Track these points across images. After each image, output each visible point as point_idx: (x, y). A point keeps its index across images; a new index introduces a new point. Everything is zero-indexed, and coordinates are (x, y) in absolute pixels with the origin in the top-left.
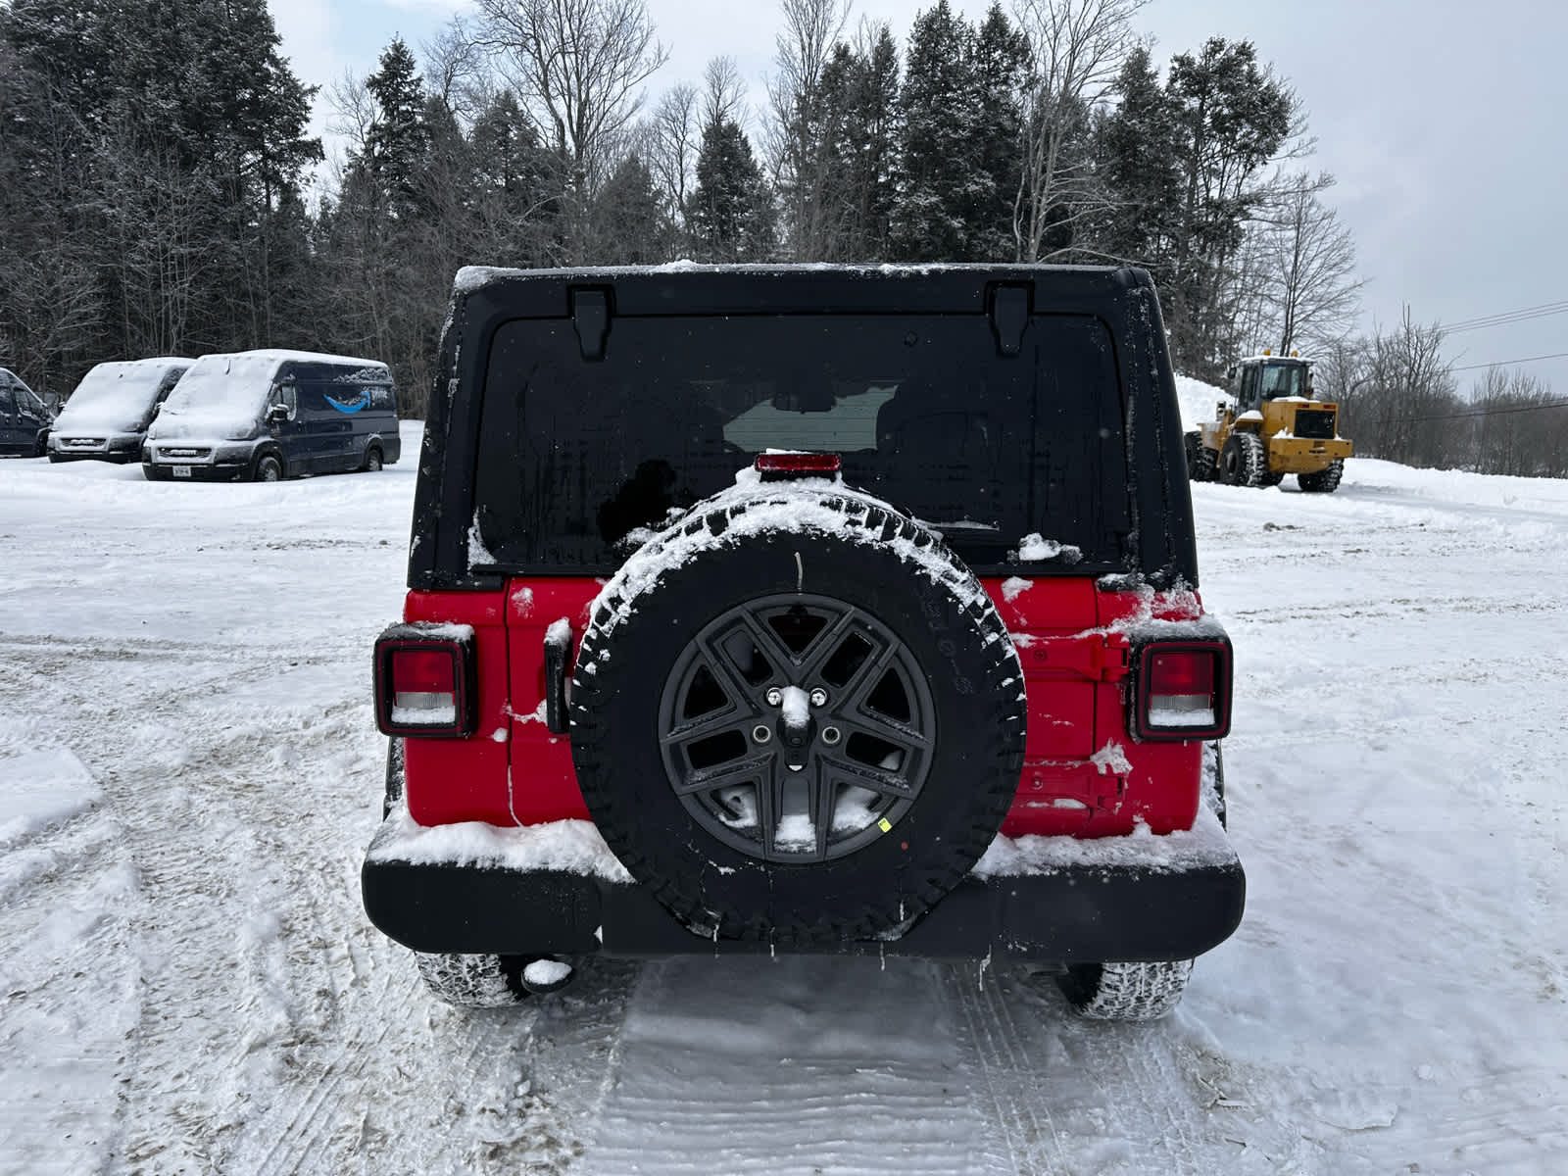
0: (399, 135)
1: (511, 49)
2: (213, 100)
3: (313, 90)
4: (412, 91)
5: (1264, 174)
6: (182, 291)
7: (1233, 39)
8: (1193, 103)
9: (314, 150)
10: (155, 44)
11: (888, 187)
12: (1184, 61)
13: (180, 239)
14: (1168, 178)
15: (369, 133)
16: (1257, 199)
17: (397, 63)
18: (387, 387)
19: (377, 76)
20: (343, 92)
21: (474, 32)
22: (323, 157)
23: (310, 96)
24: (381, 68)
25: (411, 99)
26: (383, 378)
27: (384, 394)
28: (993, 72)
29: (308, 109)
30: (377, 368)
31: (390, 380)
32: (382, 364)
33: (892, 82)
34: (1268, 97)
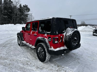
5: (29, 13)
7: (26, 5)
8: (24, 8)
11: (2, 10)
12: (24, 5)
14: (23, 12)
16: (28, 14)
28: (10, 3)
33: (2, 2)
34: (29, 8)
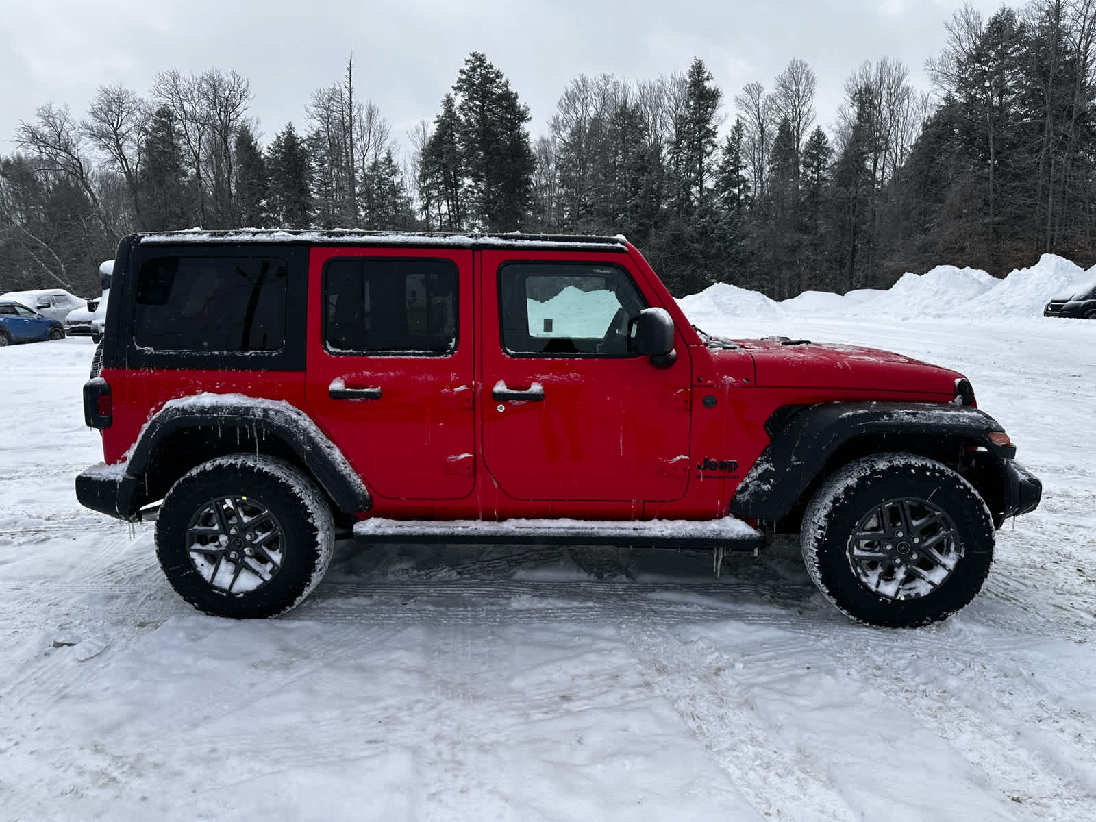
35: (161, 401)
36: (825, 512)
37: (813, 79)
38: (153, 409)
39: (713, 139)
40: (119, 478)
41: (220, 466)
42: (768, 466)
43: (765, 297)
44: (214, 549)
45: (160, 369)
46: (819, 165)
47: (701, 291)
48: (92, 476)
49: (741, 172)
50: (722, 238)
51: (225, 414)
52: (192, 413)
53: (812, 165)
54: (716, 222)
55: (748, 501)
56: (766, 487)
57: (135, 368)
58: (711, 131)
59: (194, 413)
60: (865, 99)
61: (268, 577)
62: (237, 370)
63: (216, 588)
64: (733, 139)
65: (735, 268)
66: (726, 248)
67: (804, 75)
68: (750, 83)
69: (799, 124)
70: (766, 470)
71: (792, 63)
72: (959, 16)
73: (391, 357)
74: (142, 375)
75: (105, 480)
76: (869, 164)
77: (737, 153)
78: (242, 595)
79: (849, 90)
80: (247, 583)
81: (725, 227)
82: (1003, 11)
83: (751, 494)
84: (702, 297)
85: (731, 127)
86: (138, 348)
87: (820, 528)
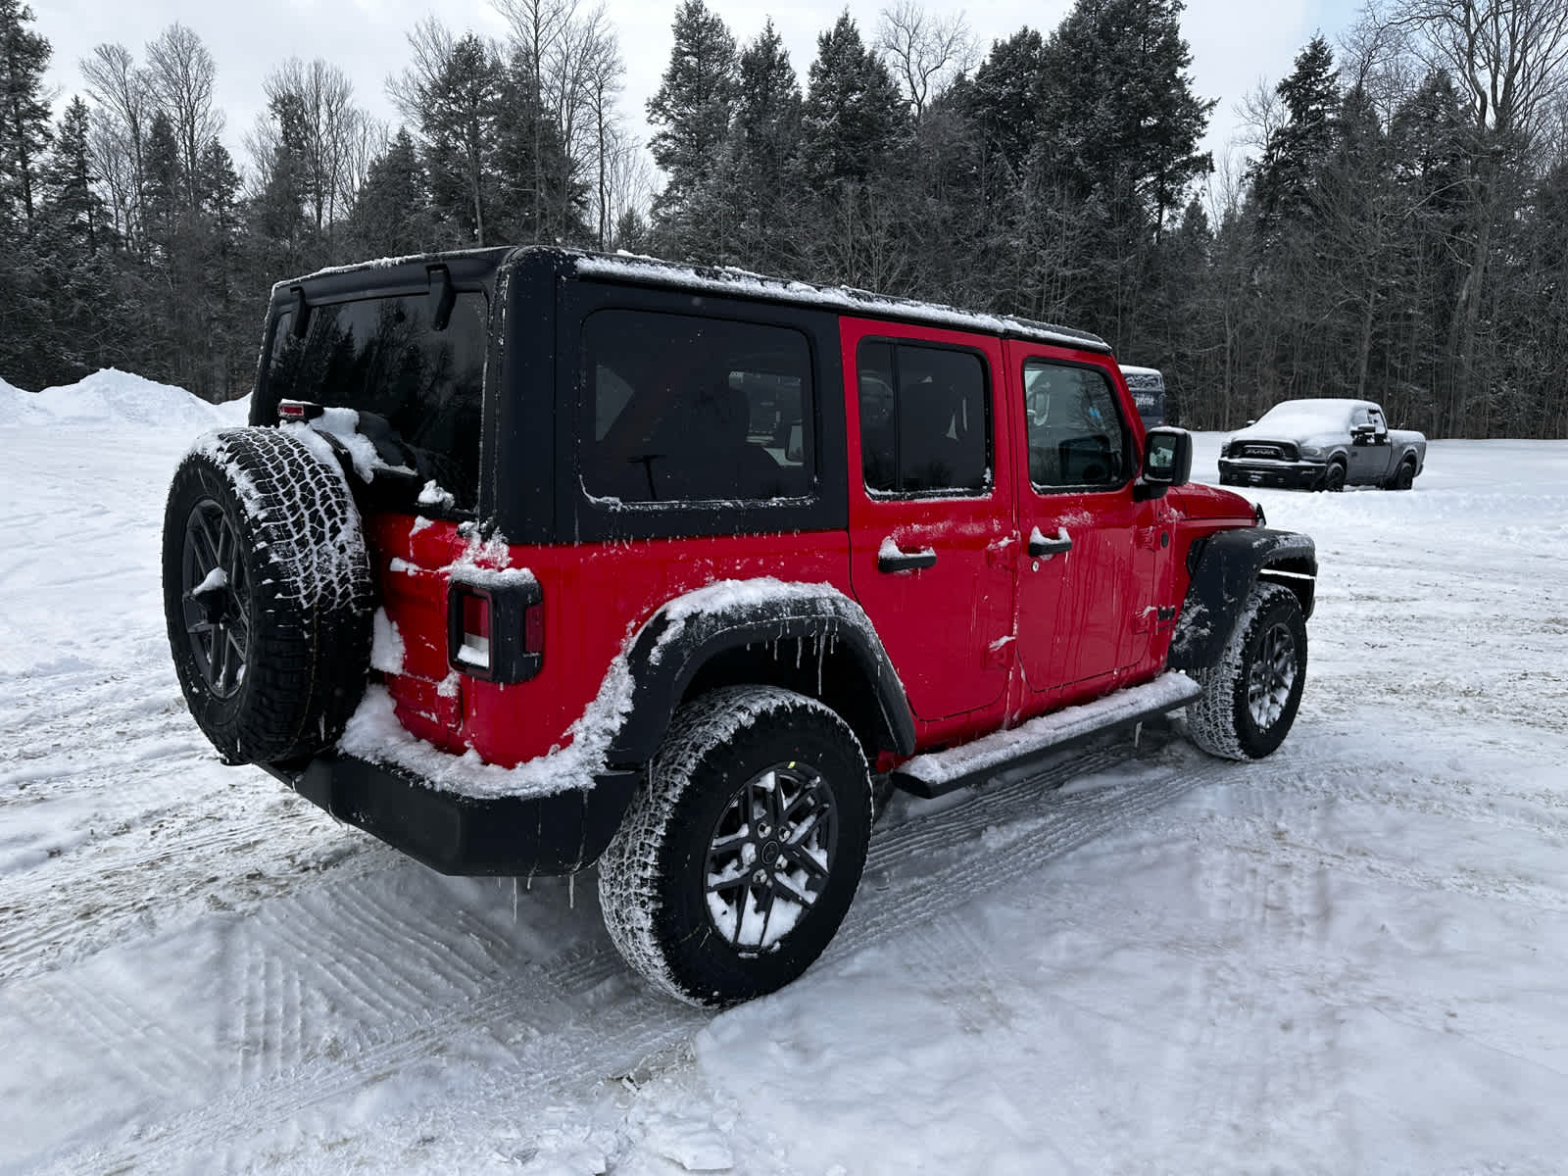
0: (1303, 137)
1: (1428, 24)
2: (1115, 131)
3: (1212, 104)
4: (1325, 88)
6: (1061, 309)
9: (1204, 164)
10: (1073, 88)
13: (1065, 263)
15: (1273, 139)
17: (1314, 60)
18: (1156, 395)
19: (1289, 80)
20: (1253, 102)
21: (1389, 13)
22: (1212, 170)
23: (1208, 112)
24: (1296, 70)
25: (1323, 96)
26: (1152, 385)
27: (1151, 401)
29: (1204, 124)
30: (1146, 376)
31: (1160, 387)
32: (1156, 372)
35: (647, 604)
36: (1239, 651)
37: (209, 65)
38: (632, 624)
39: (43, 122)
40: (585, 781)
41: (764, 714)
42: (1199, 607)
43: (192, 395)
44: (737, 875)
45: (639, 541)
46: (221, 197)
47: (76, 381)
48: (518, 793)
49: (92, 187)
50: (83, 293)
51: (787, 616)
52: (741, 621)
53: (210, 196)
54: (70, 267)
55: (1187, 651)
56: (1205, 632)
57: (592, 542)
58: (39, 108)
59: (745, 621)
60: (291, 109)
61: (811, 898)
62: (762, 534)
63: (742, 948)
64: (71, 129)
65: (114, 345)
66: (95, 310)
67: (194, 55)
68: (109, 43)
69: (192, 127)
70: (1200, 613)
71: (174, 29)
72: (423, 29)
73: (937, 499)
74: (609, 555)
75: (553, 794)
76: (308, 209)
77: (80, 154)
78: (778, 945)
79: (267, 92)
80: (784, 918)
81: (90, 275)
82: (470, 38)
83: (1189, 642)
84: (81, 391)
85: (65, 109)
86: (593, 500)
87: (1237, 667)
